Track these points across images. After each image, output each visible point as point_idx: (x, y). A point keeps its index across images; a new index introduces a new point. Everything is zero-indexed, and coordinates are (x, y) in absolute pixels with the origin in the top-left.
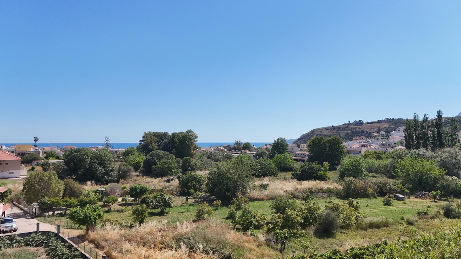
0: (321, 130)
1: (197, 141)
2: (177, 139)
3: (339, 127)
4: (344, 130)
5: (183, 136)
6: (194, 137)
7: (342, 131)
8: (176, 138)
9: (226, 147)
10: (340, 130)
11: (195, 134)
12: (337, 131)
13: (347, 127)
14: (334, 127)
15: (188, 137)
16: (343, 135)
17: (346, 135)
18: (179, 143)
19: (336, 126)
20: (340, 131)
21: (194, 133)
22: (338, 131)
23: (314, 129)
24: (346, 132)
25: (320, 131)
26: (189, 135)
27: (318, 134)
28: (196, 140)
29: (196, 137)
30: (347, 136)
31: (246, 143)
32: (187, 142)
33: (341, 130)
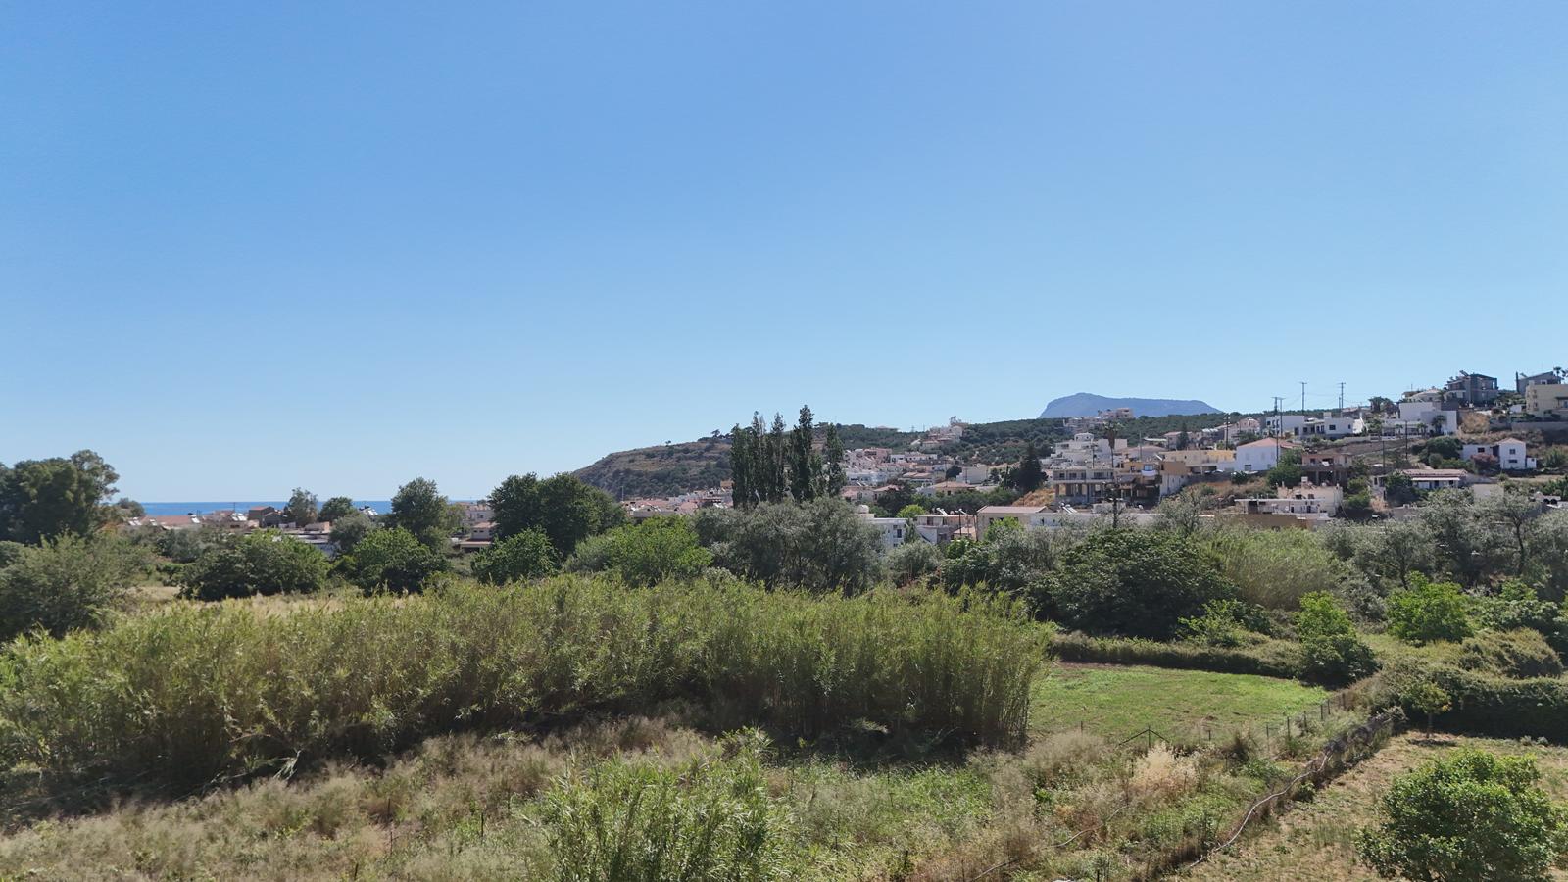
0: (631, 457)
1: (115, 491)
2: (33, 485)
3: (686, 449)
4: (699, 457)
5: (56, 475)
6: (104, 477)
7: (693, 462)
8: (28, 480)
9: (252, 515)
10: (686, 458)
11: (108, 466)
12: (679, 459)
13: (707, 449)
14: (672, 447)
15: (76, 476)
16: (694, 472)
17: (702, 473)
18: (37, 497)
19: (678, 445)
20: (690, 461)
21: (104, 463)
22: (682, 462)
23: (611, 454)
24: (703, 463)
25: (628, 459)
26: (82, 470)
27: (622, 469)
28: (110, 486)
29: (111, 478)
30: (705, 475)
31: (335, 500)
32: (70, 495)
33: (691, 458)
